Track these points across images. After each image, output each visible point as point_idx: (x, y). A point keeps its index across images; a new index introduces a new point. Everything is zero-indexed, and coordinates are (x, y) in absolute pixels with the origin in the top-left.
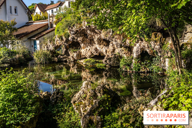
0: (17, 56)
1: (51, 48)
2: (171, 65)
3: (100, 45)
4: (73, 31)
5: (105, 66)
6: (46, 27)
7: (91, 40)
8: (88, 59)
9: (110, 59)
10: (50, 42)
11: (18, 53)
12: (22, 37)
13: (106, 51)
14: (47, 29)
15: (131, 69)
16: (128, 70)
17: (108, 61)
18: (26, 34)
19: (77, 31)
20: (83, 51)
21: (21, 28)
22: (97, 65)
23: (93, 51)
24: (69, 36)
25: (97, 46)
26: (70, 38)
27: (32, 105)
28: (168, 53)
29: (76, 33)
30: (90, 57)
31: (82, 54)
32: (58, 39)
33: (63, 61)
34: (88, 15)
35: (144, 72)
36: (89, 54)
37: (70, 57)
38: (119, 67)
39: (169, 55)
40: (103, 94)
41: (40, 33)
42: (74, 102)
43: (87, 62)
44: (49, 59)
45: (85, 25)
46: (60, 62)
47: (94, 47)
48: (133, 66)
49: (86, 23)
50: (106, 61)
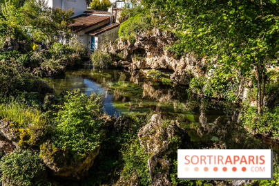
0: (73, 55)
1: (113, 51)
2: (250, 97)
3: (170, 57)
4: (141, 37)
5: (172, 83)
6: (107, 22)
7: (159, 50)
8: (153, 70)
9: (179, 77)
10: (112, 44)
11: (75, 52)
12: (79, 31)
13: (176, 66)
14: (109, 24)
15: (202, 92)
16: (199, 93)
17: (176, 78)
18: (83, 27)
19: (146, 38)
20: (148, 60)
21: (77, 17)
22: (163, 79)
23: (160, 62)
24: (135, 41)
25: (166, 57)
26: (135, 44)
27: (97, 133)
28: (248, 82)
29: (144, 39)
30: (156, 69)
31: (147, 63)
32: (121, 42)
33: (123, 68)
34: (160, 17)
35: (216, 99)
36: (155, 65)
37: (133, 64)
38: (188, 86)
39: (250, 84)
40: (174, 135)
41: (100, 28)
42: (141, 136)
43: (152, 74)
44: (109, 64)
45: (156, 32)
46: (120, 68)
47: (162, 58)
48: (205, 89)
49: (158, 31)
50: (174, 78)
